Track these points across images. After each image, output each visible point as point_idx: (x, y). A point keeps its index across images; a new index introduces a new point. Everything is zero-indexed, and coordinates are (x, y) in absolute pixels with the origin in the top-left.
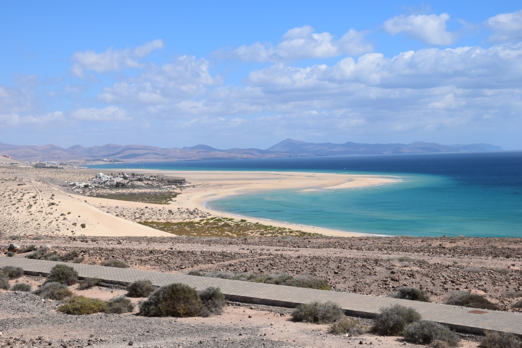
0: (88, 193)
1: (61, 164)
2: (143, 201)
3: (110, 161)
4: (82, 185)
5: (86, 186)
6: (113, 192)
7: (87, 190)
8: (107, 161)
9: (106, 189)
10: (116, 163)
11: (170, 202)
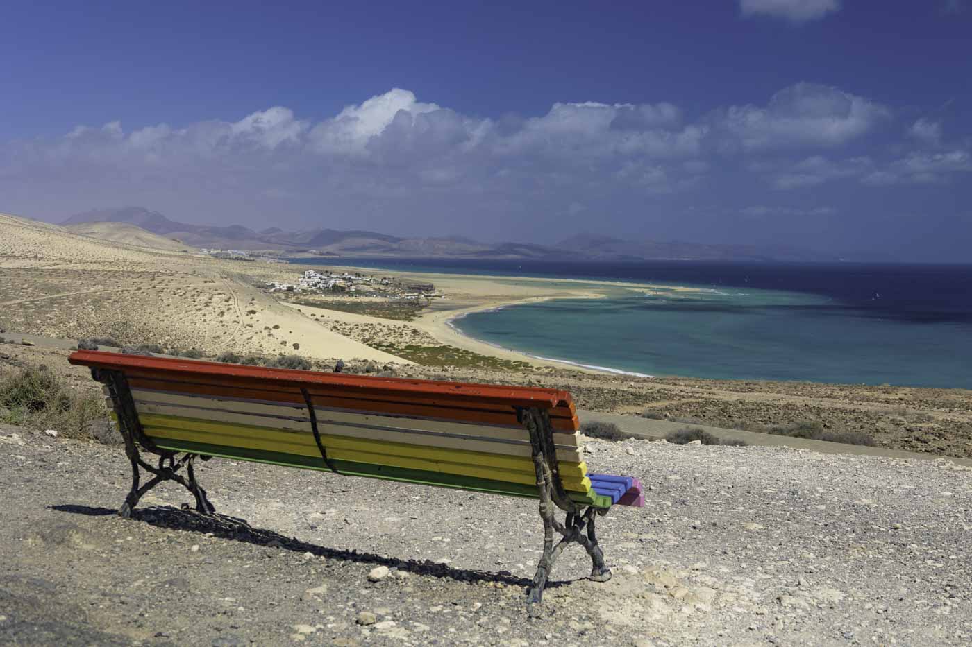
0: (293, 299)
1: (251, 255)
2: (373, 314)
3: (321, 254)
4: (284, 287)
5: (290, 289)
6: (330, 299)
7: (291, 294)
8: (315, 254)
9: (318, 294)
10: (331, 257)
11: (412, 317)
